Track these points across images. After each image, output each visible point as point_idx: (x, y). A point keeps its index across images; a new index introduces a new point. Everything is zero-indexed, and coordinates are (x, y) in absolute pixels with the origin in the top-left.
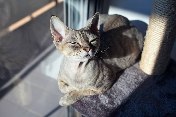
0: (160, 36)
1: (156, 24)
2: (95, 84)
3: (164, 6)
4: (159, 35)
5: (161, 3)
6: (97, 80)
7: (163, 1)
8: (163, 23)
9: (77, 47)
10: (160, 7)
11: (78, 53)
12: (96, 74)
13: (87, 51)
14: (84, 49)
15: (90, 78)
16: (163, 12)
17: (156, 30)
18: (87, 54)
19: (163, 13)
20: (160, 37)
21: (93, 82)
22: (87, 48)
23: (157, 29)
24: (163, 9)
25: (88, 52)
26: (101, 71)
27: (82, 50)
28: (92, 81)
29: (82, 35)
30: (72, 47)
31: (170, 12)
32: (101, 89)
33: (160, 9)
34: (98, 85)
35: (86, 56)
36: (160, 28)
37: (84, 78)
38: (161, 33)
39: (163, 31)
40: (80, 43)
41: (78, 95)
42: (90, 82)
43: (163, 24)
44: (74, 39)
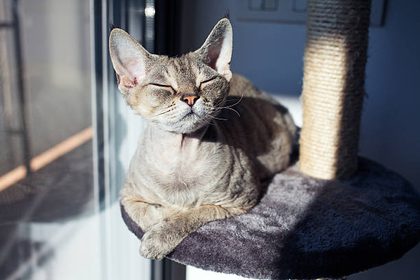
0: (335, 78)
1: (322, 54)
2: (228, 184)
3: (333, 11)
4: (334, 76)
5: (326, 6)
6: (232, 177)
7: (330, 2)
8: (336, 46)
9: (169, 93)
10: (324, 14)
11: (169, 109)
12: (228, 161)
13: (189, 103)
14: (182, 99)
15: (215, 170)
16: (333, 24)
17: (326, 66)
18: (189, 111)
19: (334, 26)
20: (336, 81)
21: (224, 180)
22: (190, 95)
23: (327, 64)
24: (331, 17)
25: (191, 106)
26: (236, 157)
27: (177, 100)
28: (222, 178)
29: (179, 68)
30: (158, 93)
31: (347, 21)
32: (240, 200)
33: (325, 19)
34: (233, 190)
35: (188, 114)
36: (334, 60)
37: (200, 174)
38: (338, 70)
39: (341, 65)
40: (176, 87)
41: (187, 221)
42: (217, 180)
43: (337, 49)
44: (162, 77)
